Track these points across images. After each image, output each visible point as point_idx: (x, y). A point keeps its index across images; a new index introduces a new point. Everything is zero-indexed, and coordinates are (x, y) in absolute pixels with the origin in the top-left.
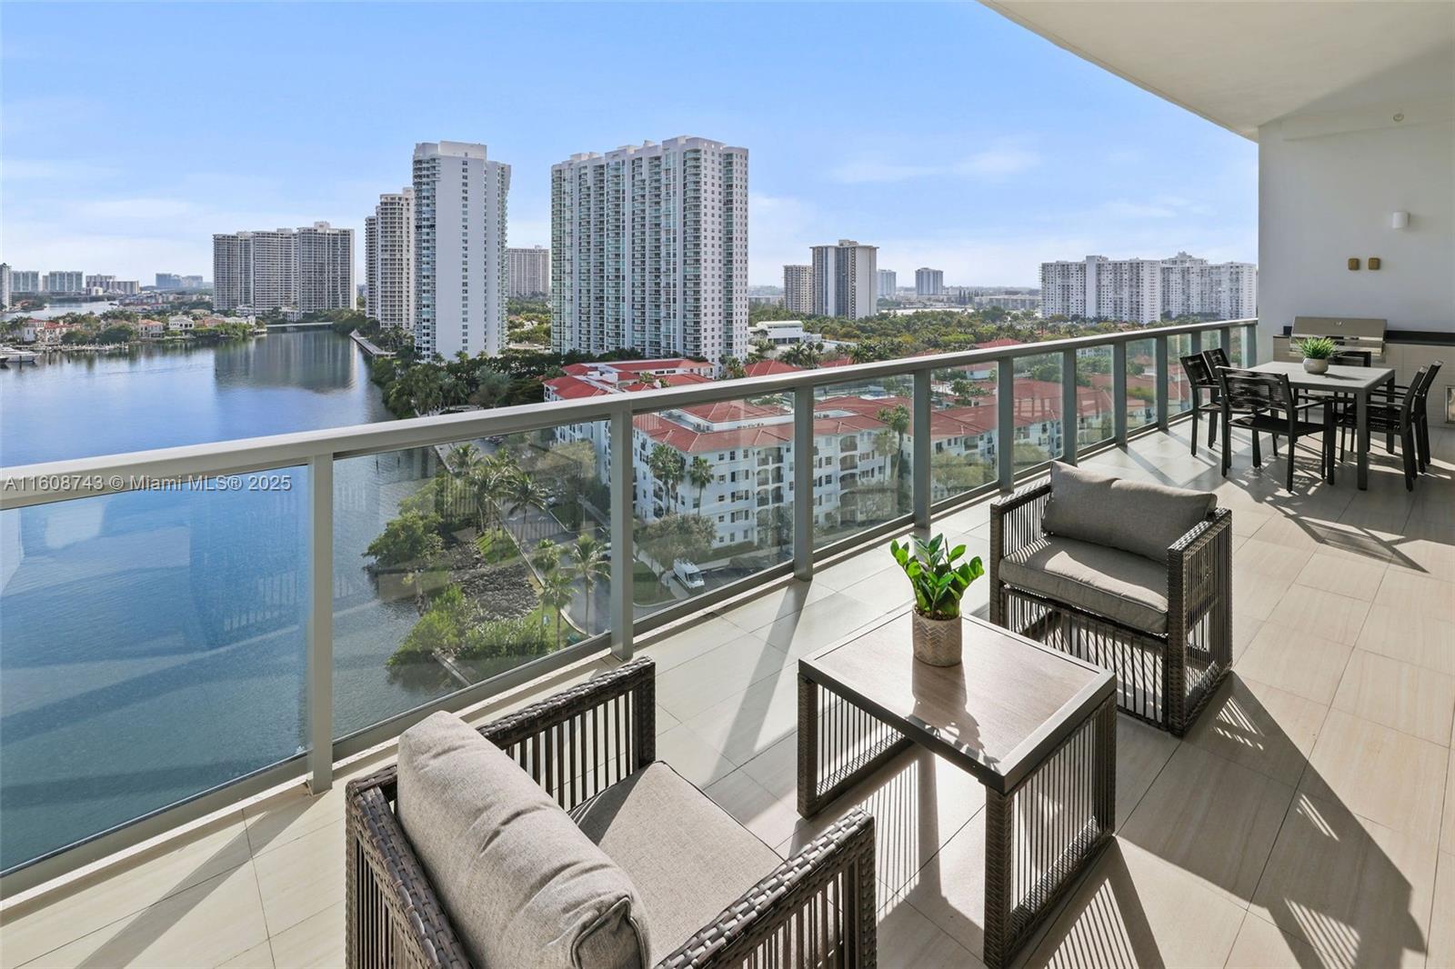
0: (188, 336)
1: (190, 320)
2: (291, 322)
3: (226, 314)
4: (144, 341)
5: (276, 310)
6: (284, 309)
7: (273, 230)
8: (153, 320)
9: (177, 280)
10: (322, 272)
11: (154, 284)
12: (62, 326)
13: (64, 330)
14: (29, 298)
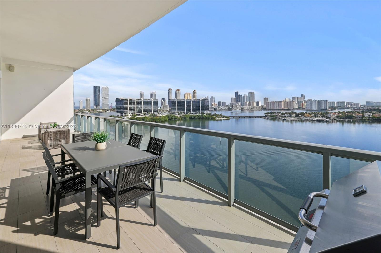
0: (369, 119)
1: (371, 114)
4: (357, 119)
8: (360, 114)
9: (372, 103)
11: (365, 104)
12: (336, 114)
13: (337, 115)
14: (333, 107)
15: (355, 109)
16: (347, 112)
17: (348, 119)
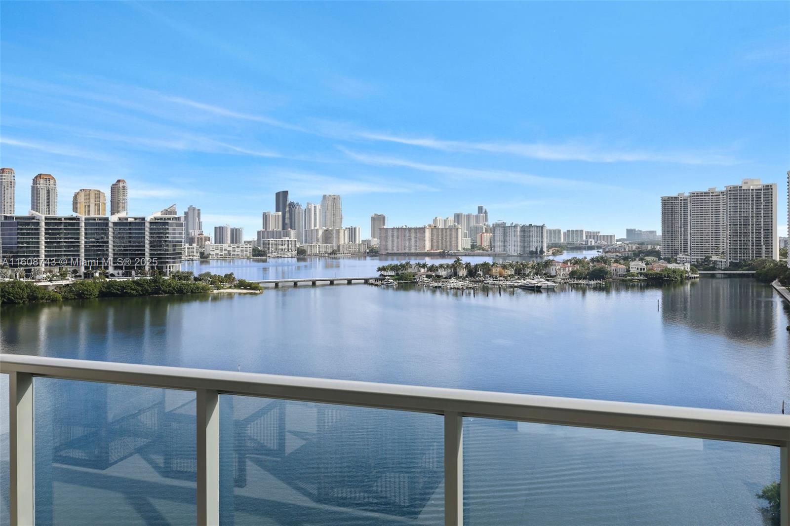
0: (642, 278)
1: (644, 265)
2: (719, 269)
3: (669, 261)
4: (614, 279)
5: (707, 259)
6: (714, 258)
7: (706, 190)
8: (620, 264)
9: (639, 234)
10: (746, 225)
11: (625, 237)
12: (569, 267)
13: (570, 269)
14: (556, 247)
15: (607, 250)
16: (593, 260)
17: (596, 279)
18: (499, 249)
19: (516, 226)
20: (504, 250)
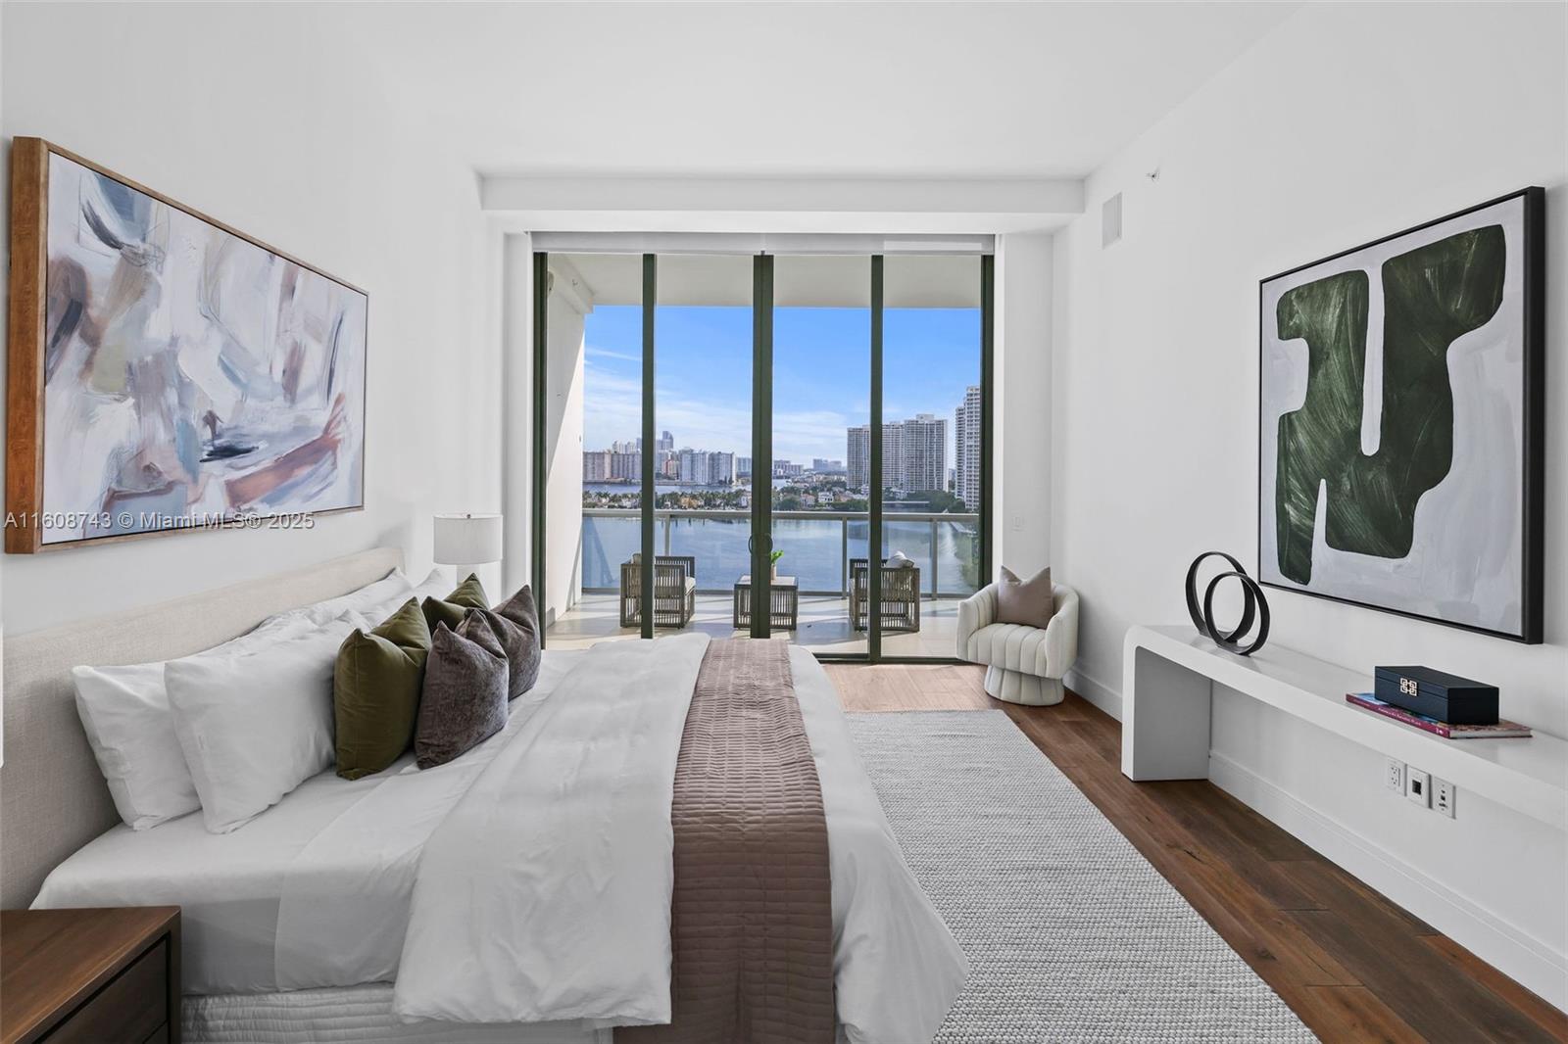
1: (831, 496)
2: (898, 499)
3: (853, 491)
6: (893, 490)
8: (810, 494)
9: (826, 464)
10: (921, 458)
11: (812, 467)
14: (745, 476)
15: (796, 480)
18: (686, 477)
19: (704, 454)
20: (692, 479)
